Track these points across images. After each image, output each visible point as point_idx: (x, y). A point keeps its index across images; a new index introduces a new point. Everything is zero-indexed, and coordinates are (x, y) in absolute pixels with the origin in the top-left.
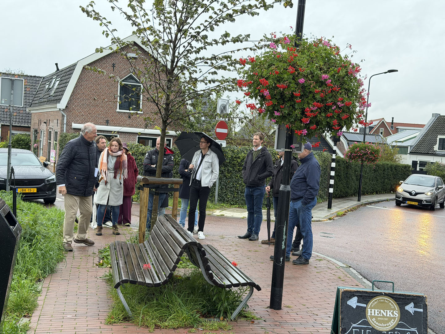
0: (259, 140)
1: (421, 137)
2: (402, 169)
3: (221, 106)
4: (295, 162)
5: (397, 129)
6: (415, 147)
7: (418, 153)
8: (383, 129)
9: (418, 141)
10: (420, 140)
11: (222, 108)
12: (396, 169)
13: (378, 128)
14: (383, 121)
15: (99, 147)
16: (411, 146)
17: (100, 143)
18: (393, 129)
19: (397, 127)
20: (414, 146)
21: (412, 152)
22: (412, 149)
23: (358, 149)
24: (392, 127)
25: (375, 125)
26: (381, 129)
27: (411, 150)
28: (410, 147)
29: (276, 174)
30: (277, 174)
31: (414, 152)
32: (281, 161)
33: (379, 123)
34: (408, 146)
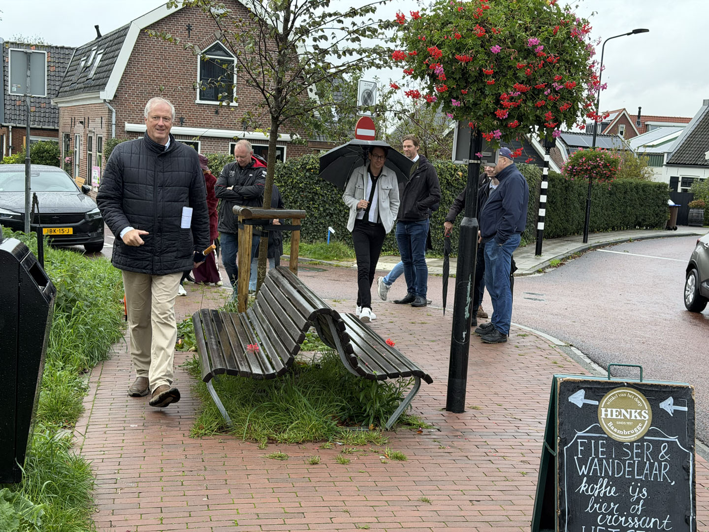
0: (414, 146)
1: (685, 139)
2: (654, 190)
3: (364, 92)
5: (647, 125)
6: (676, 155)
7: (679, 164)
8: (624, 126)
9: (680, 145)
10: (683, 143)
11: (366, 96)
12: (644, 191)
13: (616, 125)
14: (624, 114)
16: (668, 153)
18: (641, 126)
19: (646, 123)
20: (674, 153)
21: (671, 163)
22: (670, 157)
23: (584, 160)
24: (639, 123)
25: (611, 121)
26: (620, 126)
27: (669, 159)
28: (668, 155)
31: (674, 163)
33: (618, 116)
34: (664, 153)
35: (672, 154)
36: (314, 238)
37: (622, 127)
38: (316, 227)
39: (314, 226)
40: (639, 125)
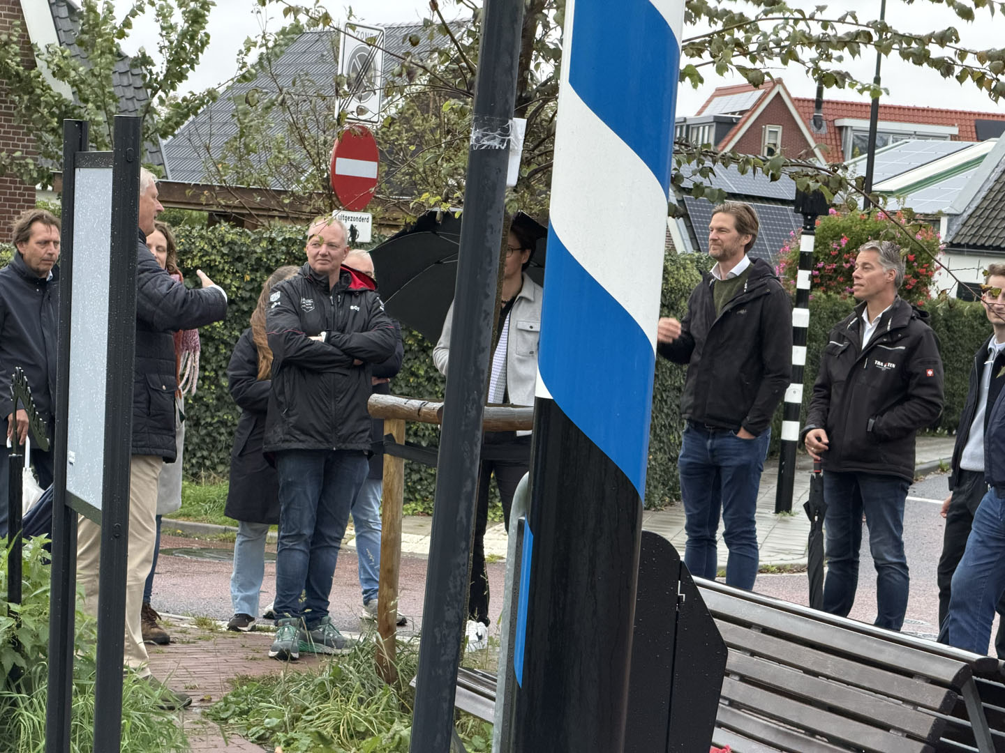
0: (734, 233)
3: (353, 57)
4: (927, 331)
5: (841, 128)
6: (972, 222)
7: (983, 246)
8: (779, 129)
9: (983, 194)
10: (991, 190)
13: (755, 132)
14: (778, 94)
15: (27, 257)
16: (952, 217)
17: (32, 242)
18: (824, 130)
19: (839, 123)
20: (965, 215)
21: (959, 245)
22: (955, 228)
24: (817, 122)
25: (742, 113)
26: (769, 128)
27: (953, 234)
28: (950, 222)
29: (843, 377)
30: (850, 376)
31: (968, 245)
32: (860, 323)
33: (761, 99)
34: (941, 213)
35: (960, 220)
36: (200, 465)
37: (773, 135)
38: (209, 434)
39: (203, 432)
40: (819, 127)
